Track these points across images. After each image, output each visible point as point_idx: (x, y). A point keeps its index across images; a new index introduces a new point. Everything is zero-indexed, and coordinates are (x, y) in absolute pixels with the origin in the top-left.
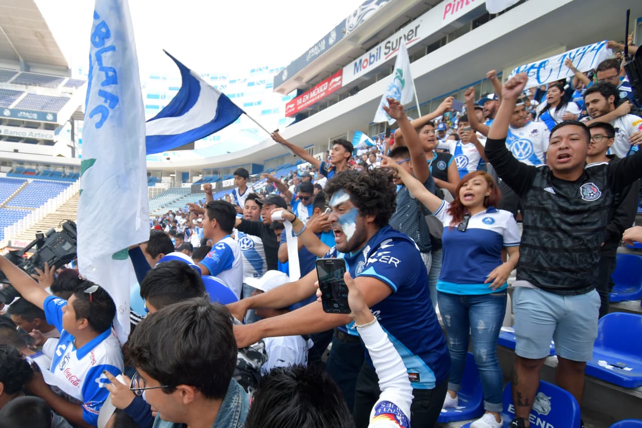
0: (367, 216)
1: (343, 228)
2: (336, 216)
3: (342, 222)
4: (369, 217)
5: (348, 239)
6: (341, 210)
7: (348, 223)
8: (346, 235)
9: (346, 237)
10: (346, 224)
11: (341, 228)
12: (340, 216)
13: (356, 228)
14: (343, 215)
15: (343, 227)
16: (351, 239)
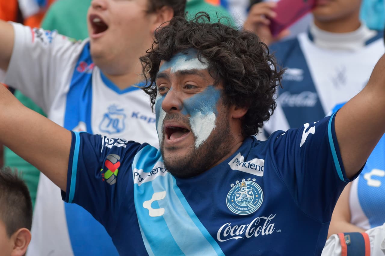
0: (234, 107)
1: (191, 123)
2: (180, 100)
3: (190, 111)
4: (236, 109)
5: (198, 143)
6: (189, 87)
7: (204, 113)
8: (196, 135)
9: (195, 138)
10: (200, 113)
11: (188, 122)
12: (187, 99)
13: (217, 123)
14: (194, 96)
15: (191, 119)
16: (205, 144)
